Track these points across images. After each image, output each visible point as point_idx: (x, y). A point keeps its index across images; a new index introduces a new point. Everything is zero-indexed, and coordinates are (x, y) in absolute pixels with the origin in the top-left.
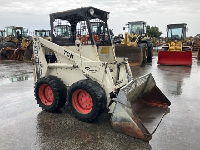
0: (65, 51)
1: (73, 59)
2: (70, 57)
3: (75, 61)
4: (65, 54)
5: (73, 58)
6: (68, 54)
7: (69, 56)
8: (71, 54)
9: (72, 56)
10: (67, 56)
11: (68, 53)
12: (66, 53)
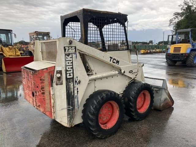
0: (111, 58)
1: (118, 66)
2: (116, 64)
3: (120, 67)
4: (110, 61)
5: (118, 64)
6: (114, 61)
7: (114, 63)
8: (117, 60)
9: (118, 62)
10: (113, 62)
11: (114, 59)
12: (112, 60)
